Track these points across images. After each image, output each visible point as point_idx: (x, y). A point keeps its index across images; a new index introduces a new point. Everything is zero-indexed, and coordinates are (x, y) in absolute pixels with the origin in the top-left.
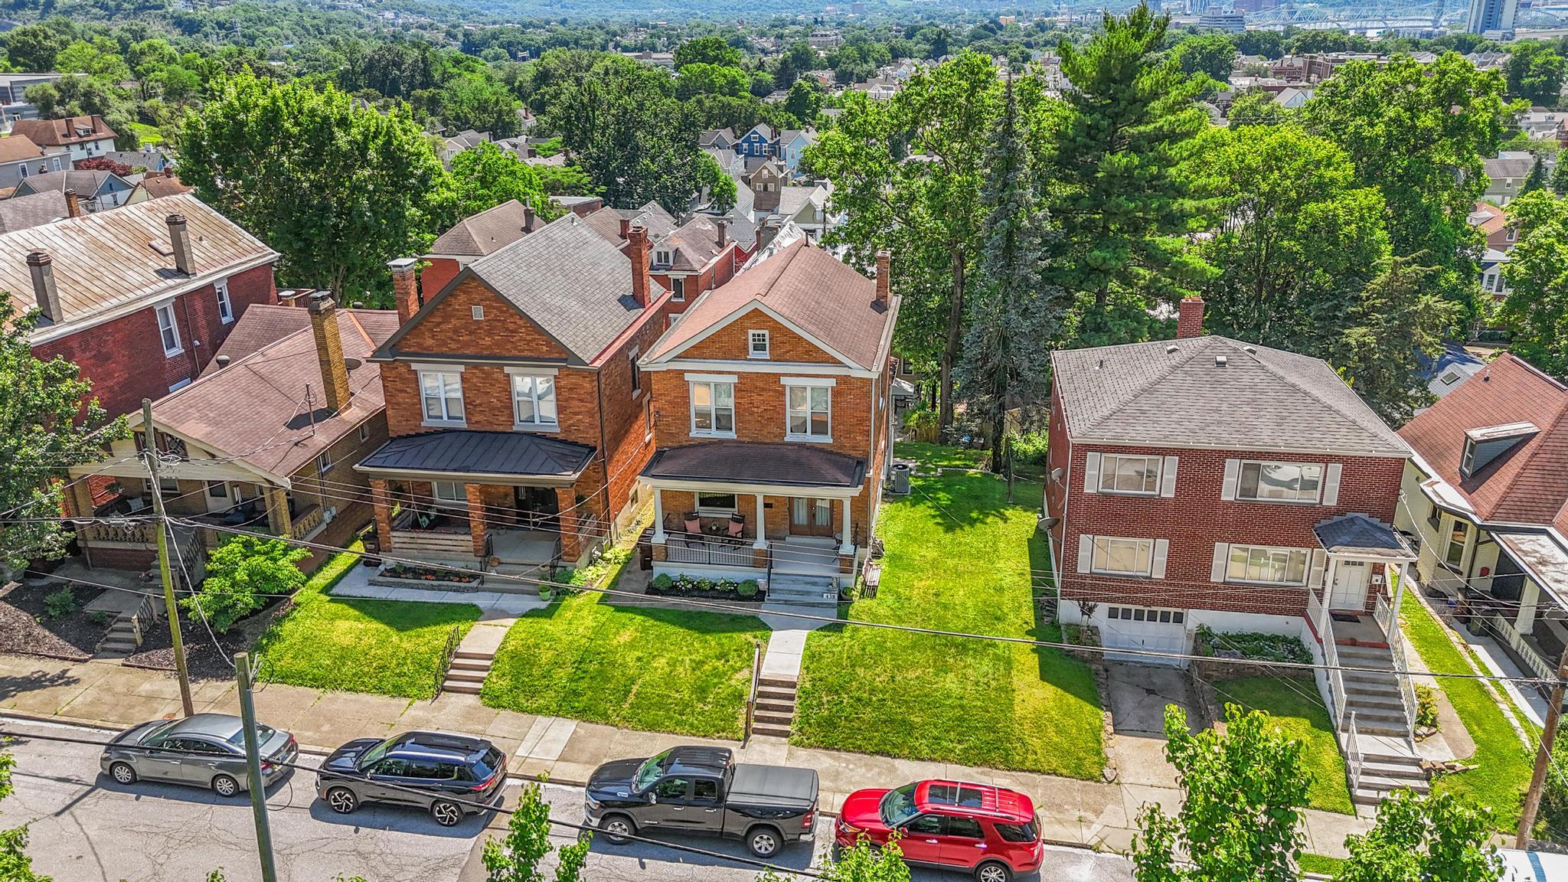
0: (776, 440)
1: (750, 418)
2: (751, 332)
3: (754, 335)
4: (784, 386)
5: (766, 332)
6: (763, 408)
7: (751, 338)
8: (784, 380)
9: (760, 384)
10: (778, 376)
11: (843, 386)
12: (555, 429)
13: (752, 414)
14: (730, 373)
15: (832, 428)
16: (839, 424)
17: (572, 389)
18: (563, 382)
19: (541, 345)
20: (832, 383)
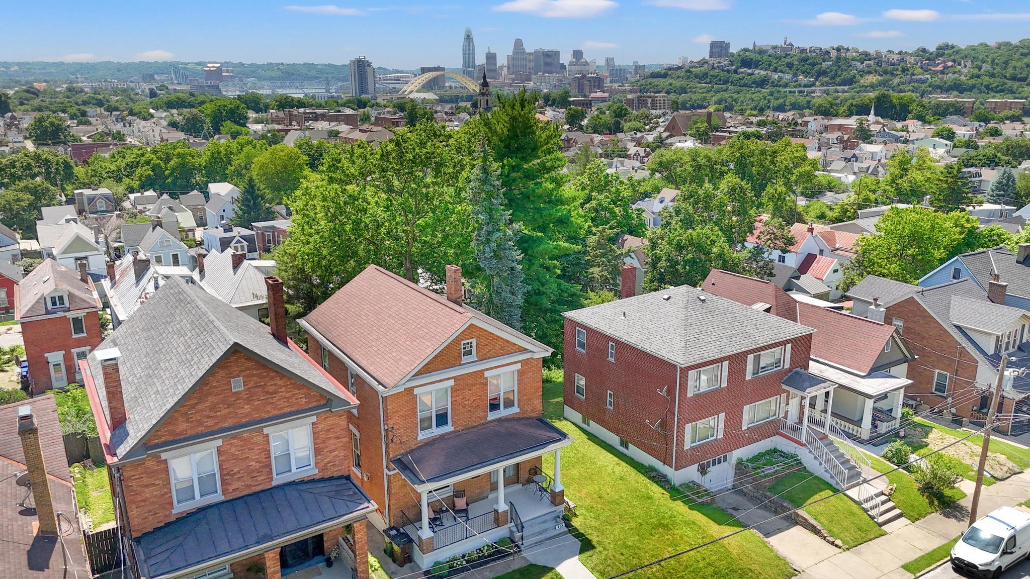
0: (482, 421)
1: (462, 410)
2: (463, 343)
3: (471, 343)
4: (487, 379)
5: (474, 340)
6: (472, 399)
7: (462, 348)
8: (486, 374)
9: (470, 382)
10: (483, 371)
11: (525, 367)
12: (312, 472)
13: (464, 406)
14: (448, 379)
15: (518, 400)
16: (523, 396)
17: (329, 430)
18: (320, 427)
19: (301, 398)
20: (518, 366)
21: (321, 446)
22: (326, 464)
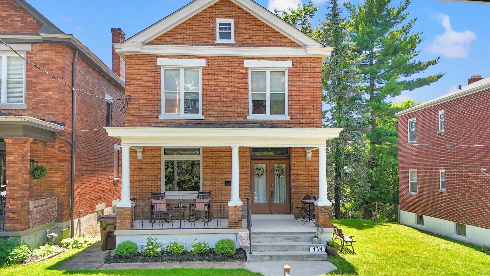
0: (240, 119)
1: (217, 99)
2: (219, 21)
3: (221, 24)
4: (247, 69)
5: (232, 21)
6: (228, 89)
7: (218, 27)
8: (247, 63)
9: (226, 67)
10: (241, 59)
11: (298, 67)
12: (21, 107)
13: (218, 95)
14: (199, 57)
15: (290, 107)
16: (296, 102)
17: (43, 65)
18: (35, 58)
19: (17, 21)
20: (289, 64)
21: (34, 80)
22: (38, 103)
